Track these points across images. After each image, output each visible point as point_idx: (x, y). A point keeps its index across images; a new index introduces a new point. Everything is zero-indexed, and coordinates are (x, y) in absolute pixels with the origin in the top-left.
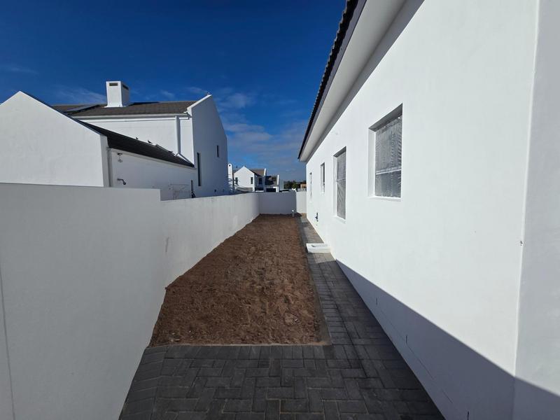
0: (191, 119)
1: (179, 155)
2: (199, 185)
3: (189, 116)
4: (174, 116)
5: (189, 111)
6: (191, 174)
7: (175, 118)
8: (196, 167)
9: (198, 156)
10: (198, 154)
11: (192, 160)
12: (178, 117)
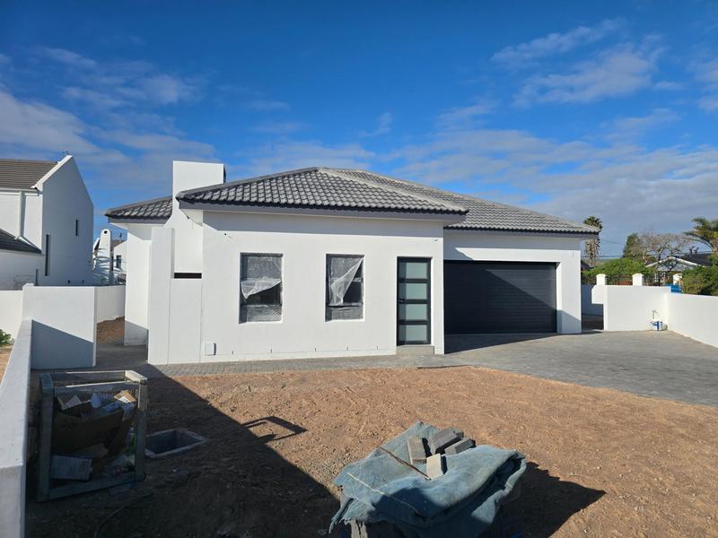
0: (41, 196)
1: (21, 238)
2: (46, 275)
3: (38, 192)
4: (18, 192)
5: (39, 185)
6: (37, 261)
7: (19, 193)
8: (44, 252)
9: (47, 239)
10: (47, 236)
11: (39, 244)
12: (23, 192)
